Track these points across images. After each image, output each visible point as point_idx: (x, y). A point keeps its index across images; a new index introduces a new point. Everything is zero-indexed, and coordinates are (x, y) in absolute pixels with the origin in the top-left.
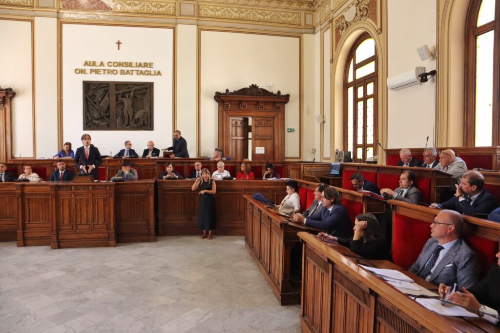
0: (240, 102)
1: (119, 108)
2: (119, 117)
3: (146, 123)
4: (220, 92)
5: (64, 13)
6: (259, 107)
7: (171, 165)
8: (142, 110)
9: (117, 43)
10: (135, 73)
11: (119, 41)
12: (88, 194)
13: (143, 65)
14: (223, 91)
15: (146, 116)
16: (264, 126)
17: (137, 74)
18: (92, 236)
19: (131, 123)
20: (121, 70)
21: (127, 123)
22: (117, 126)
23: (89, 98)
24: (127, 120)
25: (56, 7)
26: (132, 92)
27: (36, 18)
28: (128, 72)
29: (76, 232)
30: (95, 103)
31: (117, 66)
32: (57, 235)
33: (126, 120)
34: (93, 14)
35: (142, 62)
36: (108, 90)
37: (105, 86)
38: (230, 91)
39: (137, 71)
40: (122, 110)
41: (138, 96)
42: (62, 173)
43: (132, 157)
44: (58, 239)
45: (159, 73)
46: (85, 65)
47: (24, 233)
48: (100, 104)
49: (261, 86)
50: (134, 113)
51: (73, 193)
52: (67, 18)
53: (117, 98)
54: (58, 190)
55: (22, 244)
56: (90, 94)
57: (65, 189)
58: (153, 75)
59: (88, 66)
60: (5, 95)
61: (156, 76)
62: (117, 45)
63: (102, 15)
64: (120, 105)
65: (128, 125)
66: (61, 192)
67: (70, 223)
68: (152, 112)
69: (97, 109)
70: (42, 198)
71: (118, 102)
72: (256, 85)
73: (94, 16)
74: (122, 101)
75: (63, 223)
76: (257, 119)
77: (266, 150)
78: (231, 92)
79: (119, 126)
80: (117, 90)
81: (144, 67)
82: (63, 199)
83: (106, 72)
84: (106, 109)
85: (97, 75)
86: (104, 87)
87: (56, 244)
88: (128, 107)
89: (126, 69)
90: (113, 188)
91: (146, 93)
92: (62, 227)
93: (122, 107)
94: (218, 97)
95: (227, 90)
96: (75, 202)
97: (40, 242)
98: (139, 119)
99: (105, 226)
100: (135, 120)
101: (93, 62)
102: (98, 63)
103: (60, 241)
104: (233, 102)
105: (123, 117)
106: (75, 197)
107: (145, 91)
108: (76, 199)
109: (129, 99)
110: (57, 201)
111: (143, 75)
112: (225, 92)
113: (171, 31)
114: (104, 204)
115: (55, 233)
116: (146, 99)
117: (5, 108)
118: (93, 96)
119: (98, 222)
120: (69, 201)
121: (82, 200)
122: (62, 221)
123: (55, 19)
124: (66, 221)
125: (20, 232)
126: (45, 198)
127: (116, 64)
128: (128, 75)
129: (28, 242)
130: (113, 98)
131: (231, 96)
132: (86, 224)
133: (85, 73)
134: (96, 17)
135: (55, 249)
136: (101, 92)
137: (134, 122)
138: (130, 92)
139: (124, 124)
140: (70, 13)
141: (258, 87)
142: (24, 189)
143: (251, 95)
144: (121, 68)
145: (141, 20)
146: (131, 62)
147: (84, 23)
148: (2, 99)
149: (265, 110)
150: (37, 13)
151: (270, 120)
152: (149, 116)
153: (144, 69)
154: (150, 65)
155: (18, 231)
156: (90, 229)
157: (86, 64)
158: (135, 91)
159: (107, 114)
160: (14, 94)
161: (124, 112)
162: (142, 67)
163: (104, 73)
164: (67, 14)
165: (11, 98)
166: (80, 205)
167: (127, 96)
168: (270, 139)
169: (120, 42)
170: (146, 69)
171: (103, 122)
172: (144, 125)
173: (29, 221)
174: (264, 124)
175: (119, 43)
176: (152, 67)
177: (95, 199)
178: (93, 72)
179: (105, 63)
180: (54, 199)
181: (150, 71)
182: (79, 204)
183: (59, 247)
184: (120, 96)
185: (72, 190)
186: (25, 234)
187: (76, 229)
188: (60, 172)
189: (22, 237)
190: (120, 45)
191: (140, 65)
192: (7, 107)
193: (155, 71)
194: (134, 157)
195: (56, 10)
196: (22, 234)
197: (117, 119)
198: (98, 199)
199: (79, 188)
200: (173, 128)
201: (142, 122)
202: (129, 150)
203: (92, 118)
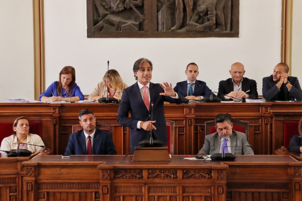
2: (164, 8)
3: (222, 20)
12: (175, 187)
19: (188, 22)
21: (181, 21)
22: (160, 28)
33: (179, 15)
42: (89, 137)
51: (145, 184)
54: (115, 178)
57: (128, 175)
66: (120, 182)
82: (124, 197)
90: (224, 174)
98: (206, 13)
100: (198, 14)
105: (172, 8)
106: (149, 192)
108: (149, 197)
121: (161, 199)
137: (197, 17)
139: (173, 25)
142: (39, 174)
171: (129, 18)
172: (217, 24)
177: (188, 197)
185: (142, 177)
188: (86, 135)
197: (160, 13)
198: (193, 197)
199: (155, 175)
200: (282, 31)
201: (214, 18)
202: (194, 82)
203: (106, 9)
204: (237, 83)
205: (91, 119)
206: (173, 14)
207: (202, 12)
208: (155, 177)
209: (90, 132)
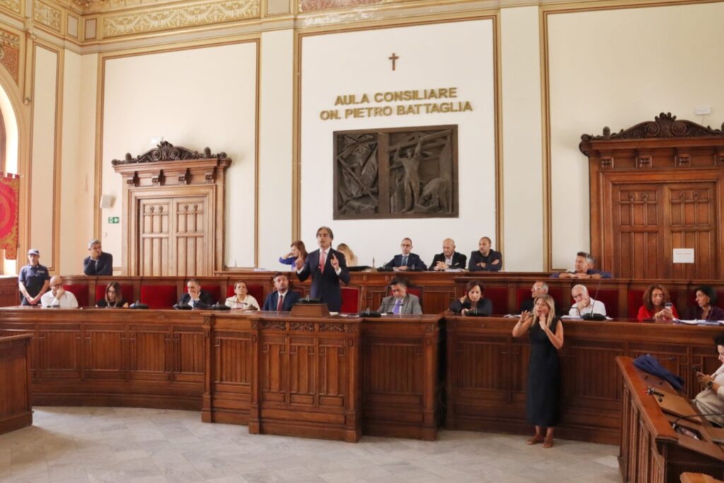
0: (636, 153)
1: (395, 178)
2: (395, 194)
3: (445, 205)
4: (590, 134)
5: (304, 19)
6: (678, 162)
7: (478, 288)
8: (437, 179)
9: (390, 58)
10: (423, 109)
11: (394, 54)
12: (312, 338)
13: (437, 93)
14: (597, 132)
15: (444, 190)
16: (693, 203)
17: (427, 112)
18: (318, 417)
19: (417, 205)
20: (399, 107)
21: (410, 205)
22: (392, 211)
23: (342, 162)
24: (411, 198)
25: (292, 11)
26: (419, 145)
27: (263, 34)
28: (410, 109)
29: (291, 408)
30: (353, 169)
31: (391, 100)
32: (260, 409)
33: (408, 199)
34: (349, 13)
35: (437, 87)
36: (376, 144)
37: (370, 138)
38: (612, 132)
39: (428, 105)
40: (400, 180)
41: (429, 153)
42: (281, 296)
43: (411, 270)
44: (260, 417)
45: (468, 106)
46: (336, 104)
47: (212, 399)
48: (361, 171)
49: (681, 114)
50: (422, 185)
51: (288, 335)
52: (310, 27)
53: (391, 158)
54: (263, 328)
55: (210, 418)
56: (345, 154)
57: (273, 327)
58: (456, 111)
59: (342, 104)
60: (216, 165)
61: (462, 112)
62: (391, 61)
63: (365, 12)
64: (397, 170)
65: (411, 208)
67: (280, 388)
68: (454, 181)
69: (358, 182)
70: (241, 341)
71: (394, 166)
72: (669, 114)
73: (351, 16)
74: (400, 163)
75: (270, 389)
76: (674, 187)
77: (698, 255)
78: (614, 134)
79: (394, 211)
80: (391, 144)
81: (440, 97)
82: (271, 346)
83: (372, 112)
84: (371, 178)
85: (356, 118)
86: (368, 141)
87: (257, 425)
88: (410, 174)
89: (406, 104)
90: (356, 329)
91: (443, 146)
92: (268, 396)
93: (400, 174)
94: (589, 145)
95: (606, 130)
96: (290, 351)
97: (235, 418)
98: (430, 197)
99: (338, 401)
100: (424, 199)
101: (350, 96)
102: (358, 99)
103: (263, 420)
104: (620, 155)
105: (402, 193)
106: (291, 342)
107: (443, 142)
108: (291, 346)
109: (413, 159)
110: (261, 348)
111: (439, 112)
112: (601, 134)
113: (489, 22)
114: (339, 357)
115: (257, 406)
116: (444, 157)
117: (216, 186)
118: (350, 158)
119: (328, 391)
120: (280, 350)
121: (301, 349)
122: (268, 385)
123: (291, 32)
124: (275, 387)
125: (207, 396)
126: (246, 341)
127: (389, 97)
128: (411, 115)
129: (218, 416)
130: (385, 159)
131: (614, 141)
132: (308, 395)
133: (337, 118)
134: (354, 18)
135: (255, 433)
136: (363, 149)
137: (423, 201)
138: (415, 145)
139: (403, 208)
140: (314, 18)
141: (675, 117)
142: (215, 324)
143: (657, 136)
144: (399, 103)
145: (431, 11)
146: (415, 89)
147: (335, 32)
148: (213, 171)
149: (692, 166)
150: (265, 26)
151: (707, 189)
152: (450, 189)
153: (439, 101)
154: (451, 92)
155: (204, 395)
156: (313, 403)
157: (339, 101)
158: (424, 143)
159: (374, 189)
160: (229, 162)
161: (403, 184)
162: (436, 98)
163: (369, 115)
164: (309, 21)
165: (225, 169)
166: (299, 357)
167: (409, 154)
168: (708, 231)
169: (396, 55)
170: (443, 100)
171: (367, 203)
172: (440, 207)
173: (221, 380)
174: (691, 197)
175: (394, 58)
176: (455, 97)
177: (324, 348)
178: (351, 113)
179: (371, 97)
180: (256, 344)
181: (451, 104)
182: (296, 357)
183: (262, 431)
184: (396, 155)
185: (285, 328)
186: (215, 401)
187: (291, 402)
188: (280, 294)
189: (209, 405)
190: (397, 61)
191: (432, 94)
192: (219, 183)
193: (460, 103)
194: (416, 270)
195: (292, 17)
196: (209, 401)
197: (392, 198)
198: (328, 348)
199: (296, 326)
200: (496, 212)
201: (437, 202)
202: (408, 255)
203: (349, 196)
204: (449, 257)
205: (284, 280)
206: (403, 199)
207: (427, 196)
208: (296, 329)
209: (283, 290)
